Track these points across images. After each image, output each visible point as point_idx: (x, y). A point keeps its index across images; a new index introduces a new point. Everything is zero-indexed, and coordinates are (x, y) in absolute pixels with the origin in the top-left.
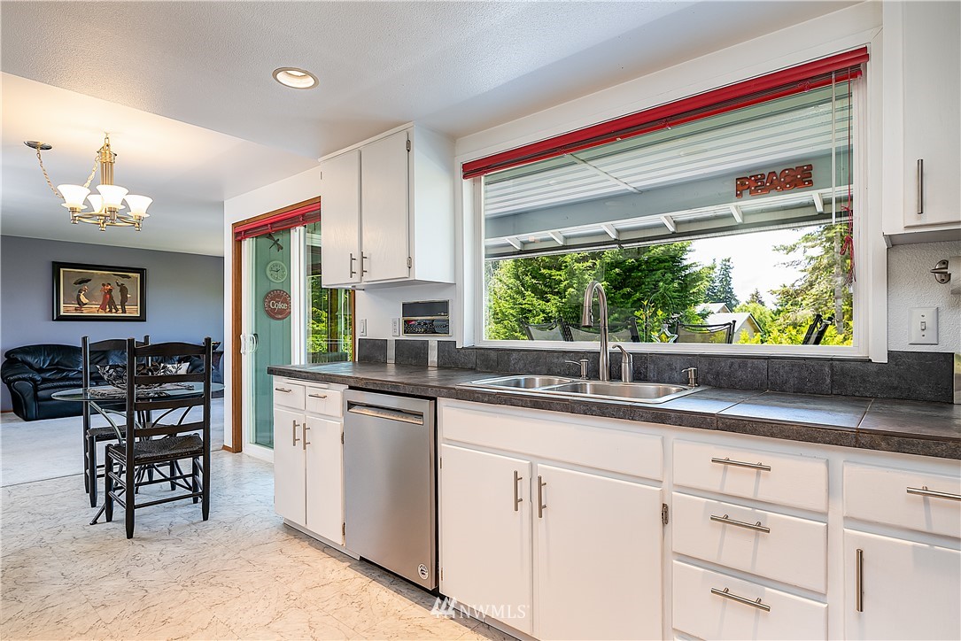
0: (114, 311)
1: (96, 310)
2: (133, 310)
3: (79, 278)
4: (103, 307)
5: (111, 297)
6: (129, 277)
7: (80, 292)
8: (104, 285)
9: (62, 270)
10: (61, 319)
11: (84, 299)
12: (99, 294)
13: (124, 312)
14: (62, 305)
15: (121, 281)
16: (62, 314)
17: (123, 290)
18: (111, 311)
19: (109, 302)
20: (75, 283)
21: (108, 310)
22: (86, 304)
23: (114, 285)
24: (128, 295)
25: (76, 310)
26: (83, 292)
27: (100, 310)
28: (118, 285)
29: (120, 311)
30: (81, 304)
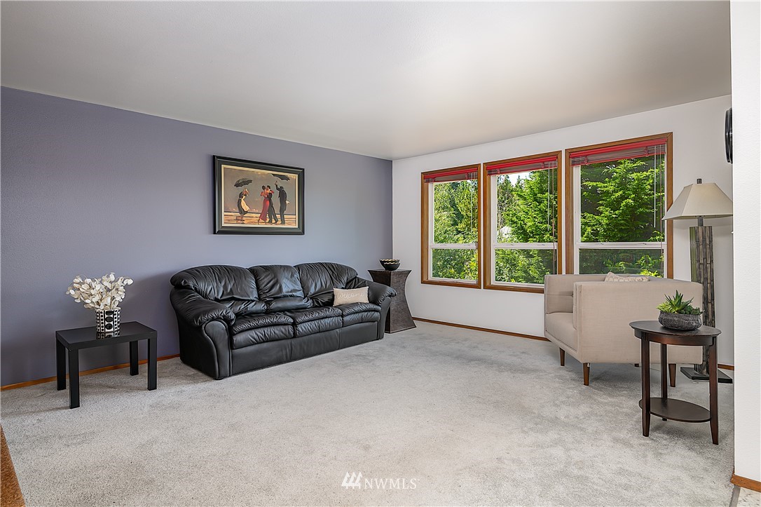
0: (274, 221)
1: (256, 220)
2: (292, 221)
3: (241, 178)
4: (263, 217)
5: (271, 203)
6: (286, 178)
7: (241, 196)
9: (223, 167)
10: (223, 231)
11: (245, 207)
12: (259, 201)
13: (283, 222)
14: (224, 213)
15: (281, 183)
16: (224, 224)
17: (283, 196)
18: (270, 222)
19: (268, 212)
20: (237, 185)
21: (268, 220)
22: (247, 212)
23: (273, 188)
24: (287, 202)
25: (237, 220)
26: (244, 197)
27: (261, 221)
28: (277, 189)
29: (279, 222)
30: (242, 212)
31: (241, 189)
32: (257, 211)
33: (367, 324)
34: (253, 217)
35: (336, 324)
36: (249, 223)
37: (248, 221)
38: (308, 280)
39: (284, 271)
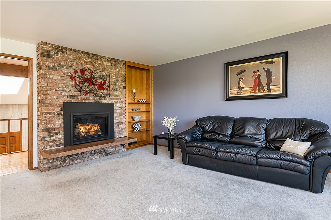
0: (261, 91)
1: (249, 91)
2: (277, 89)
3: (239, 70)
4: (254, 89)
5: (260, 81)
6: (272, 62)
7: (240, 80)
8: (254, 72)
9: (229, 67)
10: (228, 99)
11: (242, 85)
12: (251, 81)
13: (269, 90)
14: (230, 90)
15: (267, 67)
16: (230, 96)
17: (269, 74)
18: (259, 91)
19: (258, 85)
20: (237, 75)
21: (257, 91)
22: (243, 88)
23: (262, 71)
24: (273, 78)
25: (237, 93)
26: (242, 80)
27: (252, 92)
28: (265, 70)
29: (266, 91)
30: (240, 88)
31: (239, 76)
32: (250, 86)
33: (298, 174)
34: (247, 90)
35: (248, 161)
36: (244, 94)
37: (244, 93)
38: (271, 129)
39: (253, 121)
